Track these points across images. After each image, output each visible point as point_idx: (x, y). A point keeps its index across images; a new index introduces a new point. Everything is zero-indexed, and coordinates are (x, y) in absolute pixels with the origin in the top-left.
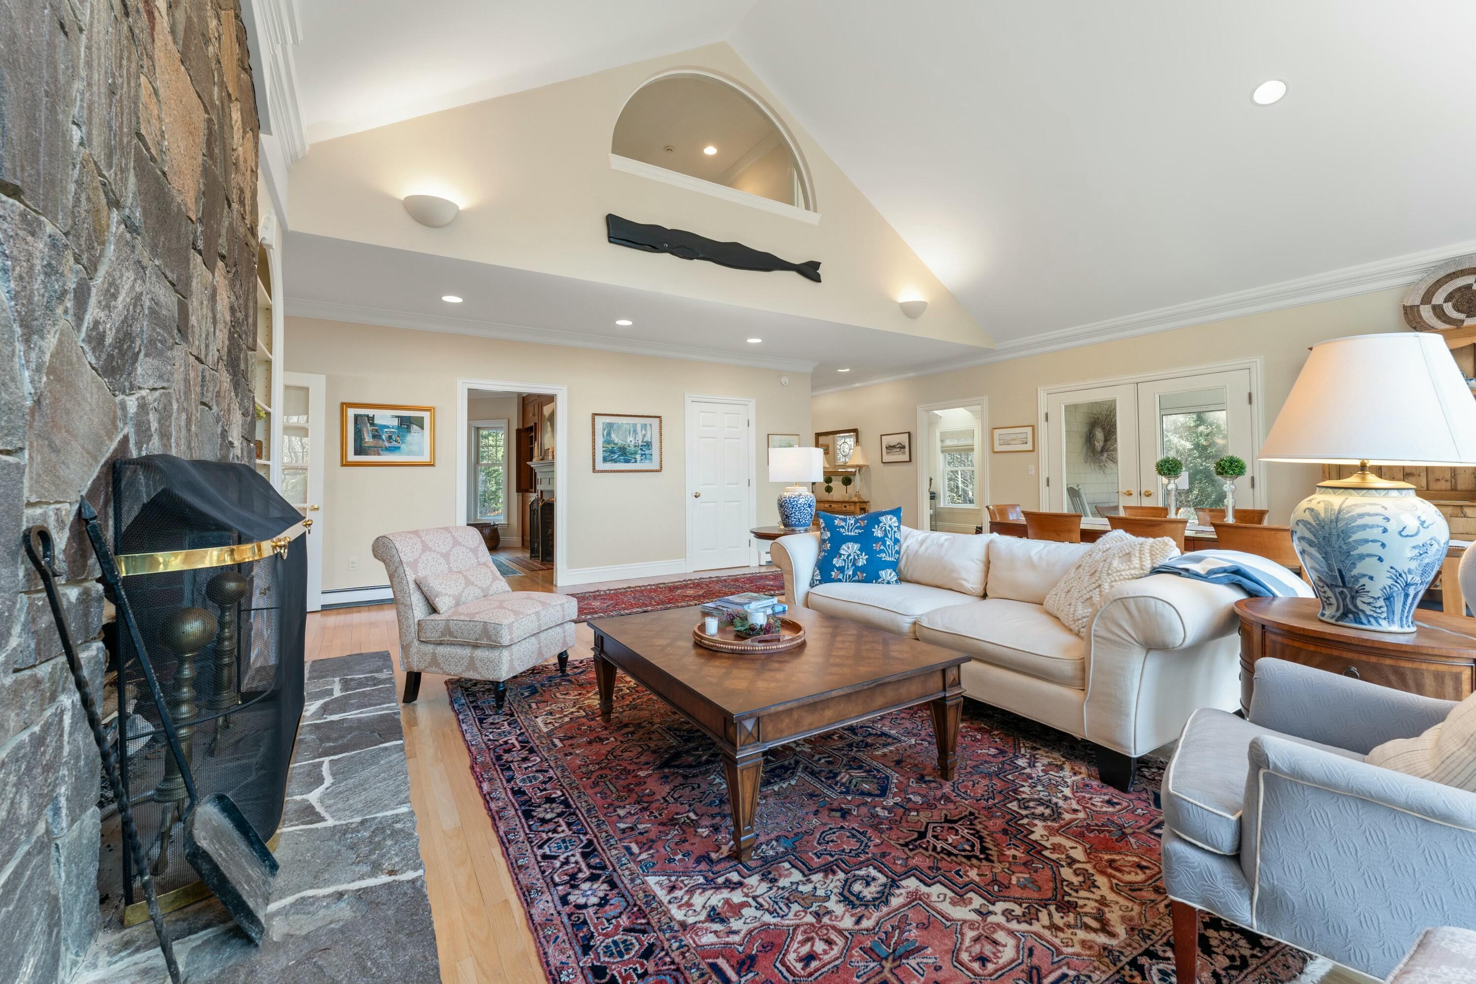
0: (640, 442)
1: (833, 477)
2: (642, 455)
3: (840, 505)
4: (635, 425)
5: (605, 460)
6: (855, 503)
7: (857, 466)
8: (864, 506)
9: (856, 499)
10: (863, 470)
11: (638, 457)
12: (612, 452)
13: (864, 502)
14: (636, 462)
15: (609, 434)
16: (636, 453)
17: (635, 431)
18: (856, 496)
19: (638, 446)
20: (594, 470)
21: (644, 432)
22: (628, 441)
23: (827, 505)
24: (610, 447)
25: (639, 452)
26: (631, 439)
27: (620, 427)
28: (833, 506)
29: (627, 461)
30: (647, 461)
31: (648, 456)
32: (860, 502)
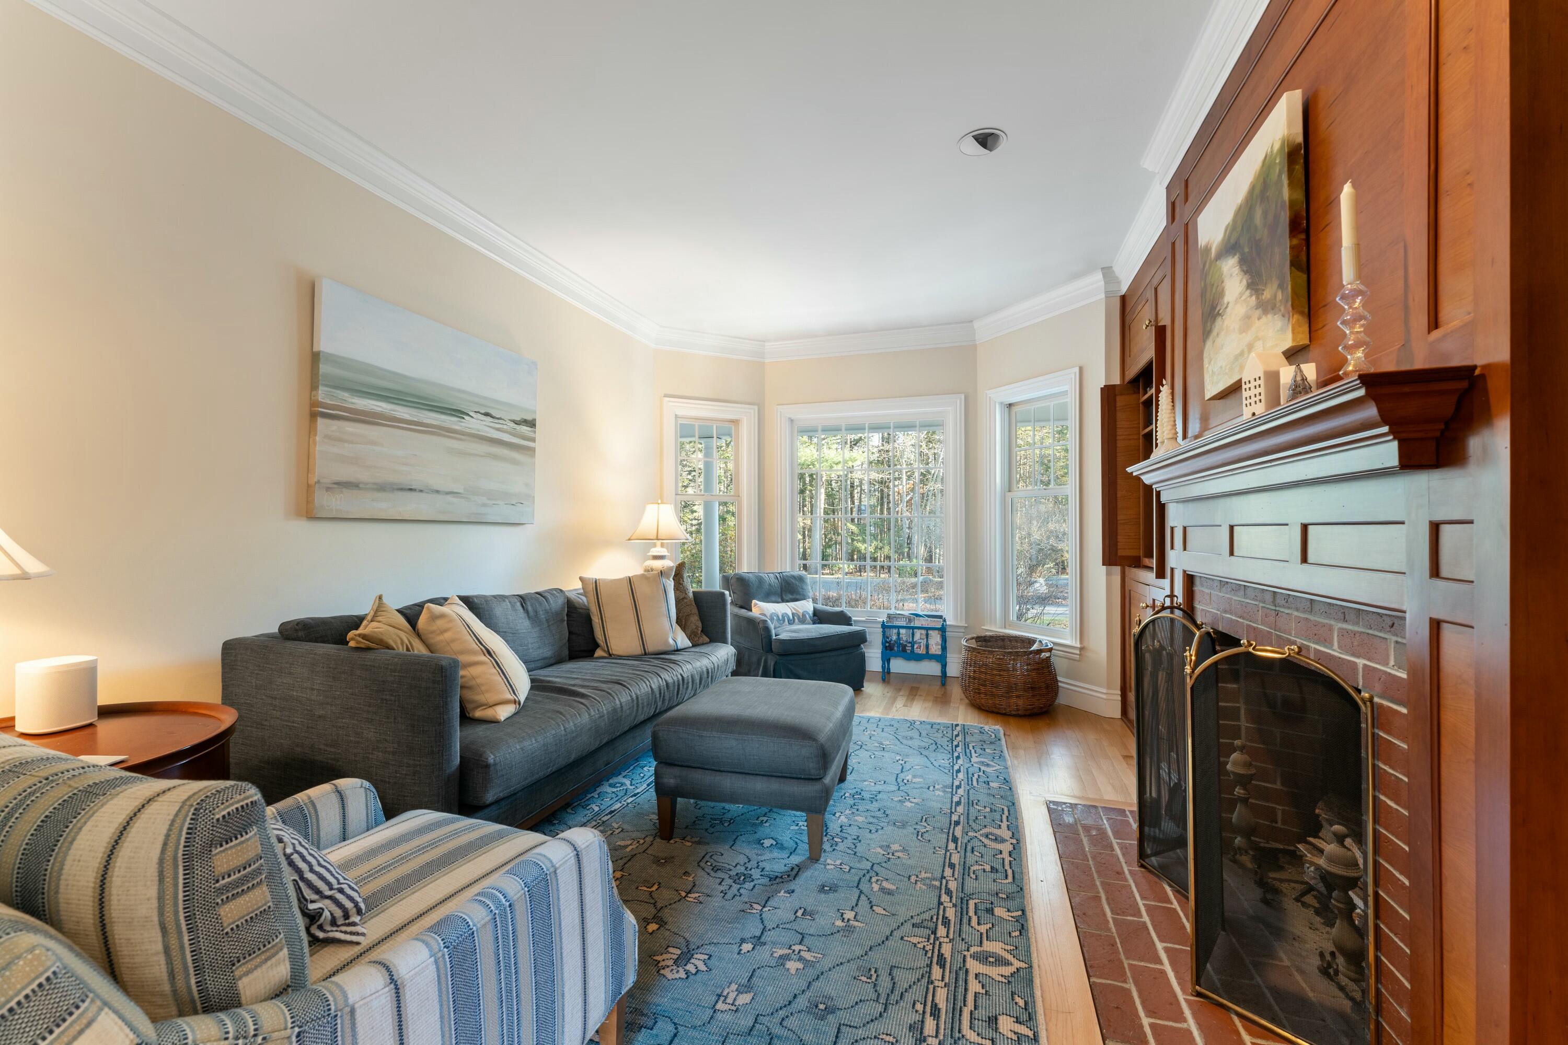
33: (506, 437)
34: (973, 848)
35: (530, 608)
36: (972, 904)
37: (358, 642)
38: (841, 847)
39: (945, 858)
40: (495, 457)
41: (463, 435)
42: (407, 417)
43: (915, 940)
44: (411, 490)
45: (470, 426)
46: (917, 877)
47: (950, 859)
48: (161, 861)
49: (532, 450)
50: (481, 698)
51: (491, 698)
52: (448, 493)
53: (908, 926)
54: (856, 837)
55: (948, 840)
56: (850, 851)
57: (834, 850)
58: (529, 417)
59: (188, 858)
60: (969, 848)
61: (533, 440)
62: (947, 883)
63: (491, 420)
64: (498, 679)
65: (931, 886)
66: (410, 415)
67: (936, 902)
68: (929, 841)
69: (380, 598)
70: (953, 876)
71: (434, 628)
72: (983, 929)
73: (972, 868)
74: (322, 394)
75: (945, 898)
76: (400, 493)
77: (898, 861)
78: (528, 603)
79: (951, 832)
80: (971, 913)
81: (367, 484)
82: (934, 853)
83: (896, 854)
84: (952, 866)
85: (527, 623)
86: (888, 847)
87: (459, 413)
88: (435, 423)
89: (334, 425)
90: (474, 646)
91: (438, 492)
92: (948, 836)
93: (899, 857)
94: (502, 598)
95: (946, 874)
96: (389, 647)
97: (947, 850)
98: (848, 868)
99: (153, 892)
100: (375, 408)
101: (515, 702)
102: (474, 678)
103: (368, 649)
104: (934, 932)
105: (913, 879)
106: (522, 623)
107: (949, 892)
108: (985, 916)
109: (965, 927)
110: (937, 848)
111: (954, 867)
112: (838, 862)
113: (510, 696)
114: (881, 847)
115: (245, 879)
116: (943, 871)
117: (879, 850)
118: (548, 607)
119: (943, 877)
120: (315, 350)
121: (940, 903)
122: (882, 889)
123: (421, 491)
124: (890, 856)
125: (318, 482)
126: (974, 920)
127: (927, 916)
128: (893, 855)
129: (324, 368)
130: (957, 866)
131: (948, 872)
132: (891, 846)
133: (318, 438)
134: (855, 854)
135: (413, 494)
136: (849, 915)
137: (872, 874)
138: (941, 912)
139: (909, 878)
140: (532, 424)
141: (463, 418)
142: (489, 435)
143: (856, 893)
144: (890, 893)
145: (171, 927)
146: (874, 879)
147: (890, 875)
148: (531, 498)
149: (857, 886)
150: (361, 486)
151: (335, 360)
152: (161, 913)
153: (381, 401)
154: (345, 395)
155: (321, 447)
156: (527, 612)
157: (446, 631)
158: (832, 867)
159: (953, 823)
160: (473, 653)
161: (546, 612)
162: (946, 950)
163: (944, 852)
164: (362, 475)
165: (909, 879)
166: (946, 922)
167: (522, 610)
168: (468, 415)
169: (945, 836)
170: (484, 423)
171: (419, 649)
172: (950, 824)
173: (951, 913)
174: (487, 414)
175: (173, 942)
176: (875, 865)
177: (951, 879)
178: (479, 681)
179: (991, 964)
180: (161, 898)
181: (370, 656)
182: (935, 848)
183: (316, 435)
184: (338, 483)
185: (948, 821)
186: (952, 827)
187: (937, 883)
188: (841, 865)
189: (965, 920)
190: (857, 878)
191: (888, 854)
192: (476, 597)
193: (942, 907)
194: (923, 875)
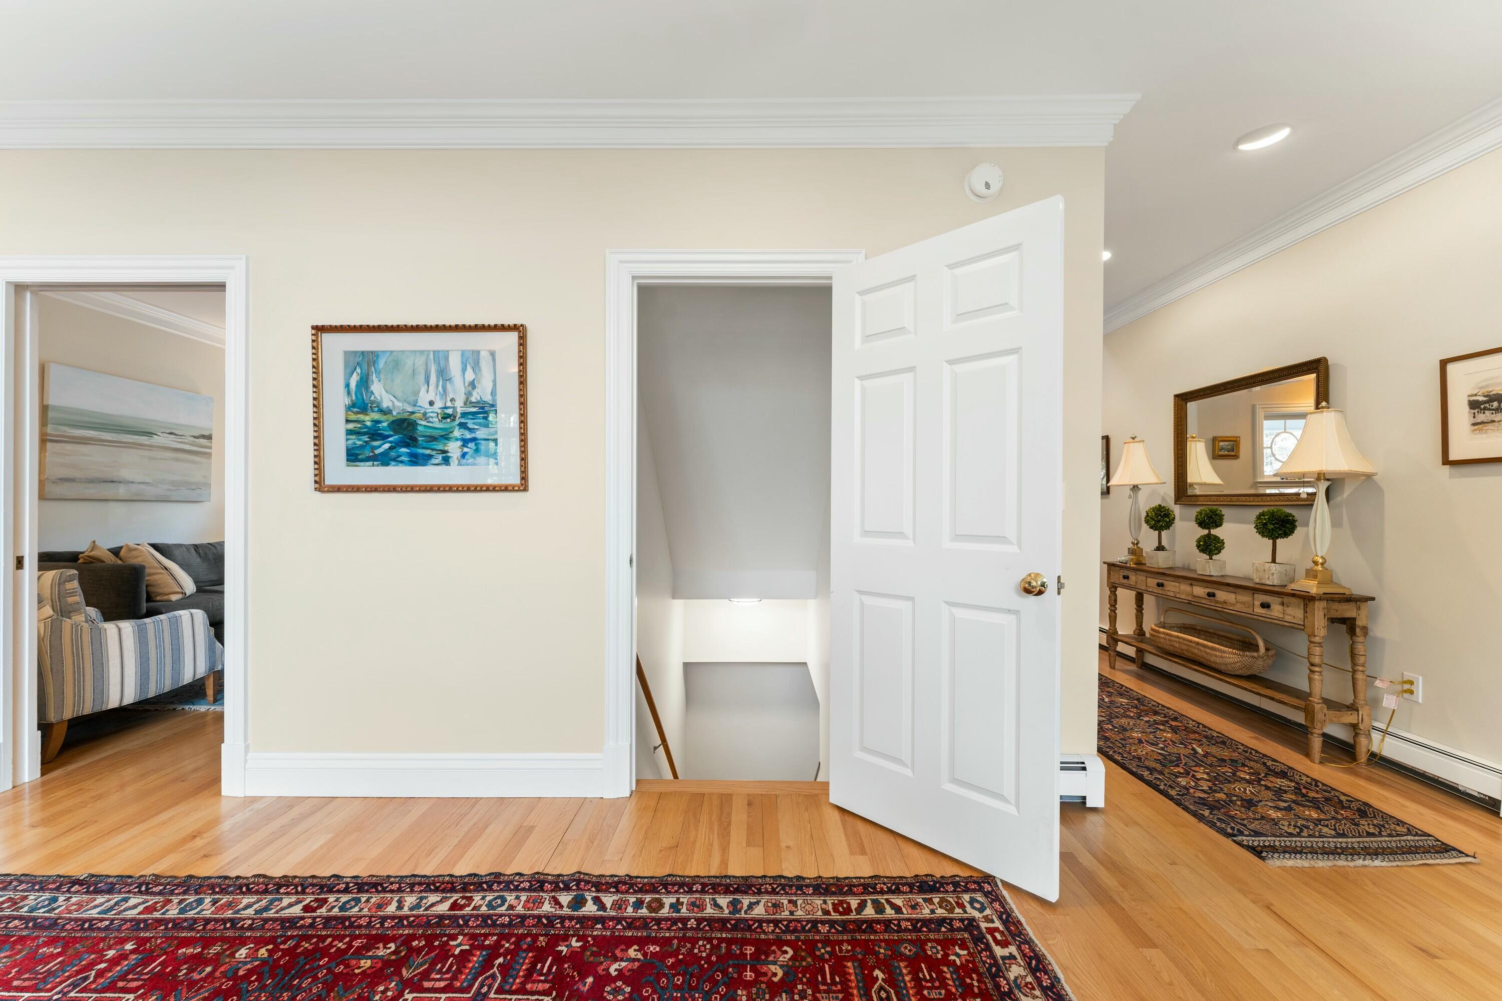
0: (459, 404)
1: (1225, 511)
2: (465, 442)
3: (1245, 598)
4: (441, 358)
5: (353, 456)
6: (1307, 599)
7: (1321, 476)
8: (1348, 611)
9: (1312, 587)
10: (1347, 492)
11: (454, 448)
12: (375, 434)
13: (1349, 599)
14: (446, 461)
15: (364, 382)
16: (446, 437)
17: (443, 374)
18: (1311, 574)
19: (452, 417)
20: (320, 486)
21: (470, 375)
22: (424, 400)
23: (1200, 591)
24: (368, 419)
25: (457, 433)
26: (431, 396)
27: (396, 361)
28: (1221, 595)
29: (416, 460)
30: (481, 460)
31: (483, 446)
32: (1331, 598)
33: (187, 447)
35: (201, 552)
37: (85, 559)
40: (177, 460)
42: (109, 438)
44: (112, 482)
48: (52, 584)
49: (210, 454)
50: (161, 591)
51: (166, 590)
58: (206, 433)
59: (59, 584)
61: (210, 448)
63: (174, 436)
64: (172, 581)
69: (94, 542)
71: (131, 555)
74: (50, 429)
76: (105, 484)
78: (200, 549)
85: (199, 560)
87: (149, 434)
88: (130, 441)
89: (58, 446)
90: (156, 565)
94: (180, 545)
96: (103, 562)
99: (49, 591)
101: (182, 593)
102: (155, 580)
103: (92, 562)
106: (195, 560)
113: (179, 590)
115: (73, 592)
118: (215, 552)
120: (45, 403)
125: (48, 478)
129: (51, 414)
133: (47, 454)
135: (115, 484)
140: (209, 437)
142: (173, 446)
145: (54, 600)
148: (208, 485)
151: (57, 409)
152: (51, 595)
154: (66, 428)
155: (49, 458)
156: (199, 554)
157: (138, 557)
160: (157, 568)
161: (214, 554)
164: (77, 474)
167: (195, 553)
168: (156, 434)
171: (120, 562)
174: (171, 433)
175: (54, 604)
178: (159, 582)
180: (51, 593)
181: (94, 565)
183: (46, 452)
184: (61, 479)
192: (161, 544)
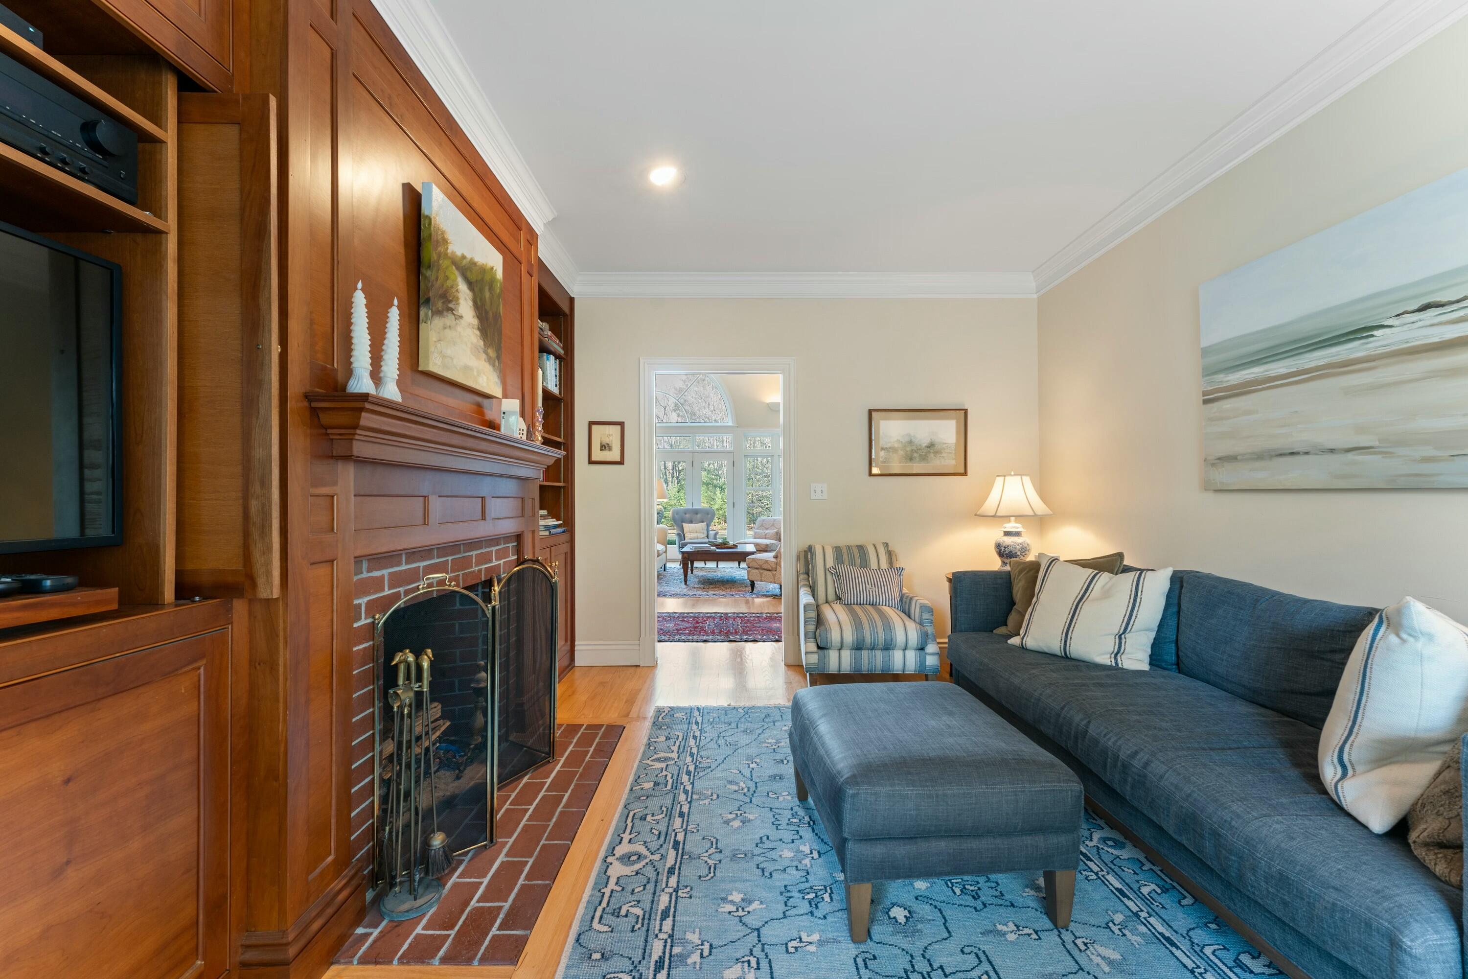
34: (659, 838)
36: (669, 787)
38: (788, 814)
39: (688, 821)
41: (1374, 360)
43: (708, 761)
44: (1292, 454)
45: (1385, 343)
46: (712, 800)
47: (683, 821)
52: (1348, 450)
53: (713, 767)
54: (779, 827)
55: (684, 844)
56: (777, 811)
57: (792, 809)
60: (662, 839)
62: (687, 799)
65: (700, 794)
66: (1287, 367)
67: (696, 784)
68: (703, 839)
70: (681, 806)
72: (664, 773)
73: (663, 815)
75: (689, 788)
77: (731, 809)
79: (680, 856)
80: (670, 781)
81: (1243, 455)
82: (698, 825)
83: (734, 816)
84: (681, 815)
86: (743, 822)
87: (1364, 332)
91: (1332, 451)
92: (683, 849)
93: (731, 813)
95: (688, 805)
97: (686, 830)
98: (770, 795)
100: (1247, 376)
104: (696, 767)
105: (715, 797)
107: (686, 792)
108: (661, 780)
109: (676, 773)
110: (695, 831)
111: (679, 814)
112: (781, 799)
114: (749, 821)
116: (690, 808)
117: (751, 817)
119: (690, 803)
121: (693, 784)
122: (737, 784)
123: (1307, 453)
124: (739, 813)
126: (669, 778)
127: (701, 774)
128: (737, 814)
130: (677, 815)
131: (685, 809)
132: (741, 824)
134: (771, 809)
135: (1297, 458)
136: (753, 766)
137: (748, 794)
138: (692, 778)
139: (718, 797)
141: (1372, 336)
143: (755, 779)
144: (731, 782)
146: (746, 790)
147: (734, 796)
149: (756, 783)
150: (1239, 458)
153: (1253, 367)
158: (783, 794)
159: (677, 872)
162: (689, 759)
163: (689, 828)
165: (718, 795)
166: (688, 773)
169: (687, 848)
170: (1420, 324)
172: (680, 869)
173: (685, 778)
176: (749, 801)
177: (683, 803)
179: (663, 758)
182: (698, 831)
185: (682, 873)
186: (678, 865)
187: (695, 797)
188: (778, 797)
189: (675, 778)
190: (759, 789)
191: (741, 814)
193: (691, 781)
194: (707, 801)
